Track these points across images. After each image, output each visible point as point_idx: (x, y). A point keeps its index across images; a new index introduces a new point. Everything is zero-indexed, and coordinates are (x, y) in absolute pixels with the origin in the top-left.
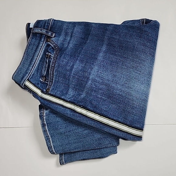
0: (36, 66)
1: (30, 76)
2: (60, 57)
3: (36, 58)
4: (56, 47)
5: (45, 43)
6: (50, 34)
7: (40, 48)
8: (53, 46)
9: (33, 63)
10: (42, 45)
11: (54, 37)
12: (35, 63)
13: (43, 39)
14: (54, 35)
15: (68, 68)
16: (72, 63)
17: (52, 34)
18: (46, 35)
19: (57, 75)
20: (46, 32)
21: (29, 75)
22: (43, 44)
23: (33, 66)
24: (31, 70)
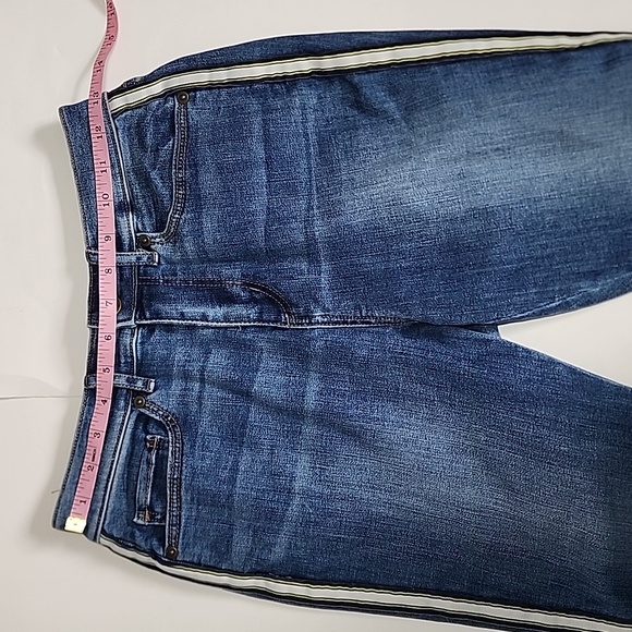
0: (115, 483)
1: (105, 519)
2: (193, 446)
3: (110, 460)
4: (167, 417)
5: (132, 411)
6: (140, 384)
7: (117, 428)
8: (157, 418)
9: (105, 478)
10: (124, 420)
11: (154, 391)
12: (109, 477)
13: (122, 403)
14: (152, 385)
15: (225, 474)
16: (231, 458)
17: (146, 384)
18: (128, 390)
19: (192, 499)
20: (127, 381)
21: (100, 515)
22: (124, 417)
23: (106, 487)
24: (104, 499)
